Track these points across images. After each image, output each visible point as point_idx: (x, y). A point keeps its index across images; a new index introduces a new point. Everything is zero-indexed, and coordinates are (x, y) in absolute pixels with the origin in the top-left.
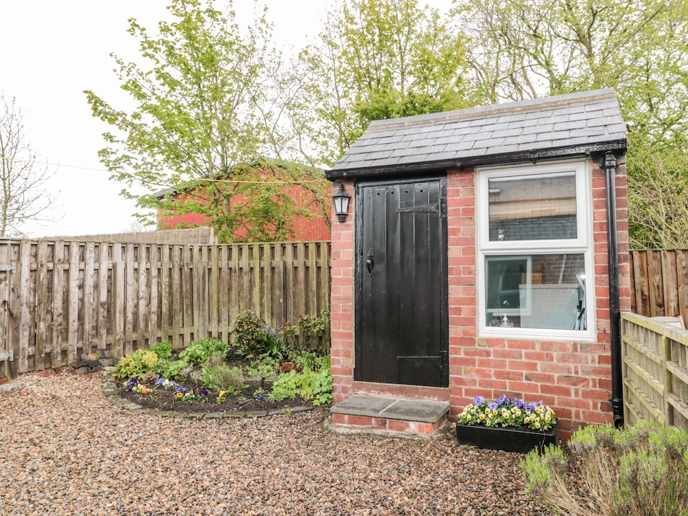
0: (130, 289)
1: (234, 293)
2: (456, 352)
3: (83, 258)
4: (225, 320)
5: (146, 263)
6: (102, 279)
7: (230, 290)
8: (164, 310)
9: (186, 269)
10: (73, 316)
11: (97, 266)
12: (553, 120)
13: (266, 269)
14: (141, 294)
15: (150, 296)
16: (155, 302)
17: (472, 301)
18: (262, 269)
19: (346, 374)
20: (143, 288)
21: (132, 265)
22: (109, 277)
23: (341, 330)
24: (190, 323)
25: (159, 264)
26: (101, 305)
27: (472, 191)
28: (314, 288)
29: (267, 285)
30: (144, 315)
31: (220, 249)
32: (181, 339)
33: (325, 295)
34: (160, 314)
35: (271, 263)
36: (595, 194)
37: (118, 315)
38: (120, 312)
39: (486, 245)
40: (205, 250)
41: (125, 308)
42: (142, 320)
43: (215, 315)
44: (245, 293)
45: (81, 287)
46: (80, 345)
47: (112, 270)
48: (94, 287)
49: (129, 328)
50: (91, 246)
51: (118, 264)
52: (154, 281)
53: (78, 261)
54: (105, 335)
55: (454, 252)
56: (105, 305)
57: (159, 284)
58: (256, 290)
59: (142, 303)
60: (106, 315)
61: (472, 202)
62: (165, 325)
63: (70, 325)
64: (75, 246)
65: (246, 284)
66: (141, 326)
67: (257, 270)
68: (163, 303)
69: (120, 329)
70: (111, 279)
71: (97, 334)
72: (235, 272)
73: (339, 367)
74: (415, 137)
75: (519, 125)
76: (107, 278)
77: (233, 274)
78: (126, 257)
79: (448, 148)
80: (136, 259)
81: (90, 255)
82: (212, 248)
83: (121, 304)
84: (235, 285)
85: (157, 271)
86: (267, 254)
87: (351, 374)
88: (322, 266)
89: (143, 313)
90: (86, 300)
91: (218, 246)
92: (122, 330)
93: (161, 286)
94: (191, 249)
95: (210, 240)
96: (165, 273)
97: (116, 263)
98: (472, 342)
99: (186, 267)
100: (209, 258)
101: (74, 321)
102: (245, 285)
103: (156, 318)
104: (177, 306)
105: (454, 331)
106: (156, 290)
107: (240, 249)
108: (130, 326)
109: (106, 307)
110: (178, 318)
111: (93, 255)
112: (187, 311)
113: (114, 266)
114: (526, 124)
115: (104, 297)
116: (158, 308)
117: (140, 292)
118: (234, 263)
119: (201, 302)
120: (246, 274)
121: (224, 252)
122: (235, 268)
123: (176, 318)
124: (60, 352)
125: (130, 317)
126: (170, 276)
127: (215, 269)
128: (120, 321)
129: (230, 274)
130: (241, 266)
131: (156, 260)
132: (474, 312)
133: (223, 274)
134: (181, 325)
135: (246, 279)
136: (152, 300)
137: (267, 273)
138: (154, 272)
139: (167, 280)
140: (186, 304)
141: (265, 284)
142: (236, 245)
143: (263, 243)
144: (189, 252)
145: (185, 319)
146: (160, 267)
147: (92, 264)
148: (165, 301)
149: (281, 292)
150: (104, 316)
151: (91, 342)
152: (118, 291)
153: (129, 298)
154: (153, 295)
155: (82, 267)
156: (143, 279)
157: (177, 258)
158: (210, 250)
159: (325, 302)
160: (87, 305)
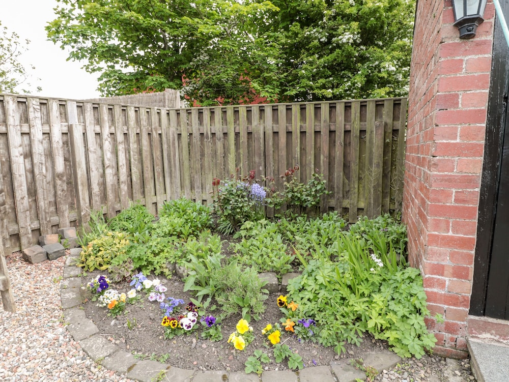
0: (92, 156)
1: (207, 159)
3: (25, 119)
4: (198, 187)
5: (110, 127)
6: (55, 145)
7: (202, 155)
8: (134, 179)
9: (155, 135)
10: (22, 191)
11: (46, 128)
13: (241, 134)
14: (107, 163)
15: (117, 164)
16: (123, 171)
18: (237, 134)
19: (454, 305)
20: (108, 155)
21: (92, 129)
22: (65, 143)
23: (450, 233)
24: (163, 191)
25: (125, 128)
26: (58, 177)
28: (298, 155)
29: (243, 151)
30: (112, 185)
31: (189, 112)
32: (154, 208)
33: (311, 162)
34: (130, 183)
35: (247, 128)
37: (80, 188)
38: (82, 184)
40: (173, 115)
41: (89, 179)
42: (110, 192)
43: (187, 182)
44: (220, 160)
45: (29, 155)
46: (35, 225)
47: (68, 134)
48: (46, 155)
49: (97, 201)
50: (34, 102)
51: (74, 127)
52: (121, 148)
53: (17, 122)
54: (68, 211)
56: (63, 176)
57: (128, 151)
58: (232, 157)
59: (109, 172)
60: (65, 188)
62: (138, 195)
63: (18, 203)
64: (11, 102)
65: (220, 150)
66: (110, 198)
67: (232, 136)
68: (133, 171)
69: (86, 203)
70: (67, 145)
71: (57, 211)
72: (207, 138)
73: (443, 293)
76: (61, 143)
77: (205, 140)
78: (84, 119)
80: (98, 121)
81: (35, 115)
82: (181, 112)
83: (82, 175)
84: (208, 151)
85: (122, 136)
86: (243, 118)
87: (465, 306)
88: (307, 131)
89: (111, 183)
90: (36, 171)
91: (187, 110)
92: (88, 204)
93: (129, 152)
94: (158, 113)
95: (177, 104)
96: (133, 138)
97: (71, 125)
99: (154, 132)
100: (179, 123)
101: (23, 198)
102: (219, 152)
103: (126, 188)
104: (148, 174)
106: (124, 158)
107: (212, 113)
108: (96, 199)
109: (65, 178)
110: (150, 186)
111: (38, 115)
112: (159, 178)
113: (70, 128)
115: (60, 166)
116: (128, 176)
117: (106, 159)
118: (207, 128)
119: (173, 170)
120: (219, 140)
121: (195, 115)
122: (207, 133)
123: (148, 186)
124: (8, 237)
125: (96, 189)
126: (139, 141)
127: (185, 135)
128: (83, 194)
129: (202, 141)
130: (213, 132)
131: (120, 124)
133: (194, 140)
134: (153, 193)
135: (219, 145)
136: (120, 168)
137: (243, 138)
138: (120, 138)
139: (136, 146)
140: (157, 172)
141: (241, 151)
142: (207, 109)
143: (238, 106)
144: (157, 116)
145: (157, 187)
146: (126, 132)
147: (39, 126)
148: (134, 169)
149: (260, 159)
150: (63, 190)
151: (50, 221)
152: (77, 160)
153: (93, 166)
154: (120, 164)
155: (25, 129)
156: (107, 145)
157: (144, 122)
158: (178, 114)
159: (311, 170)
160: (38, 177)
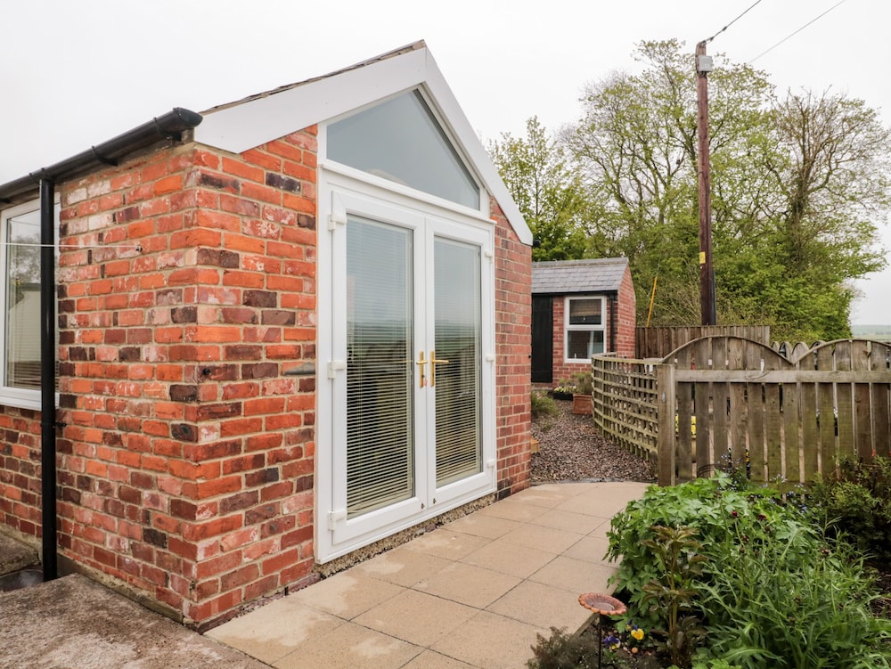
2: (556, 369)
12: (598, 274)
17: (562, 349)
27: (563, 305)
36: (608, 309)
39: (568, 327)
55: (556, 329)
61: (563, 309)
74: (541, 276)
75: (585, 275)
79: (555, 285)
98: (562, 365)
105: (555, 361)
114: (588, 274)
132: (563, 353)
